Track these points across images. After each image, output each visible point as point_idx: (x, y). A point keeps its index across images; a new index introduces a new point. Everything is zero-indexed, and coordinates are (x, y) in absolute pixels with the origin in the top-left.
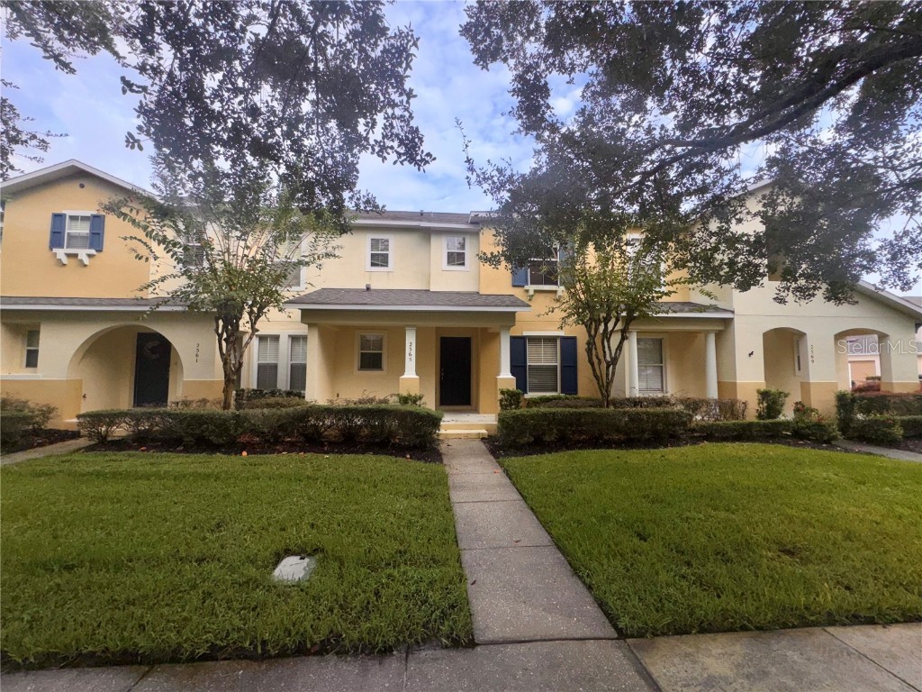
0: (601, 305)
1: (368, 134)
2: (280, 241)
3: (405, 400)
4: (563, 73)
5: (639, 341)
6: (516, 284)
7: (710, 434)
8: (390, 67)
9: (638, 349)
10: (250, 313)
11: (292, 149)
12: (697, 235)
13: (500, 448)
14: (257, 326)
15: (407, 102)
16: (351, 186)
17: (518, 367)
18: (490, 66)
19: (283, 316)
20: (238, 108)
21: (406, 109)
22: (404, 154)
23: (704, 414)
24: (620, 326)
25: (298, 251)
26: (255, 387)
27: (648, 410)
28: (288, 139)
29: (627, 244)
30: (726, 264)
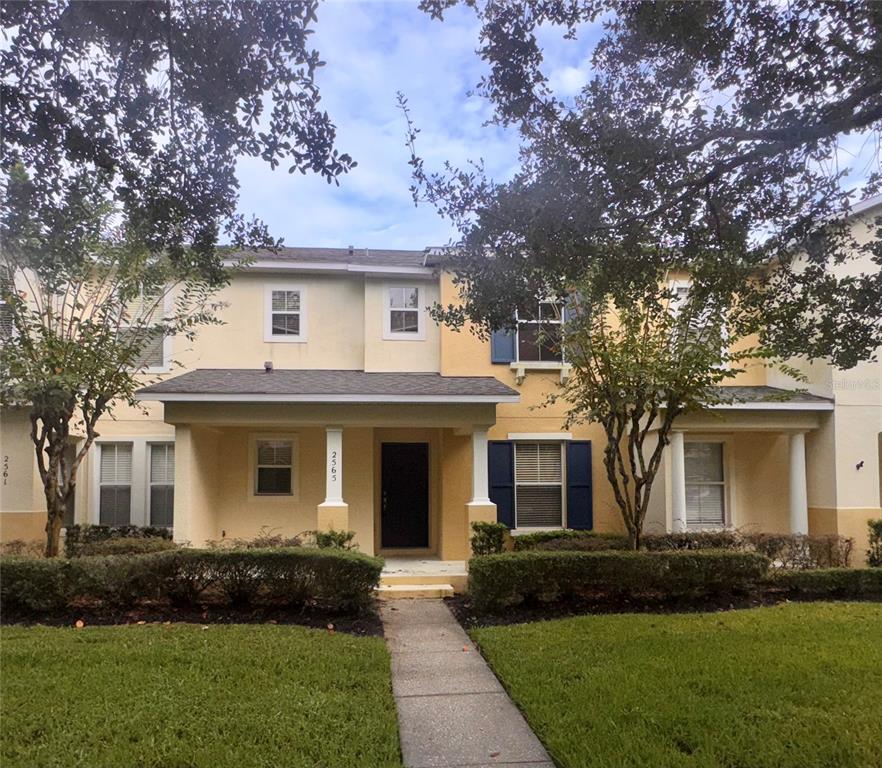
0: (628, 392)
1: (249, 123)
2: (130, 296)
3: (325, 540)
4: (559, 22)
5: (687, 447)
6: (497, 360)
7: (795, 589)
8: (282, 16)
9: (686, 460)
10: (86, 407)
11: (133, 148)
12: (772, 281)
13: (471, 612)
14: (95, 429)
15: (310, 74)
16: (227, 206)
17: (500, 488)
18: (446, 12)
19: (135, 413)
20: (46, 83)
21: (308, 85)
22: (306, 156)
23: (786, 558)
24: (657, 424)
25: (157, 310)
26: (97, 523)
27: (700, 552)
28: (127, 131)
29: (667, 295)
30: (818, 326)
